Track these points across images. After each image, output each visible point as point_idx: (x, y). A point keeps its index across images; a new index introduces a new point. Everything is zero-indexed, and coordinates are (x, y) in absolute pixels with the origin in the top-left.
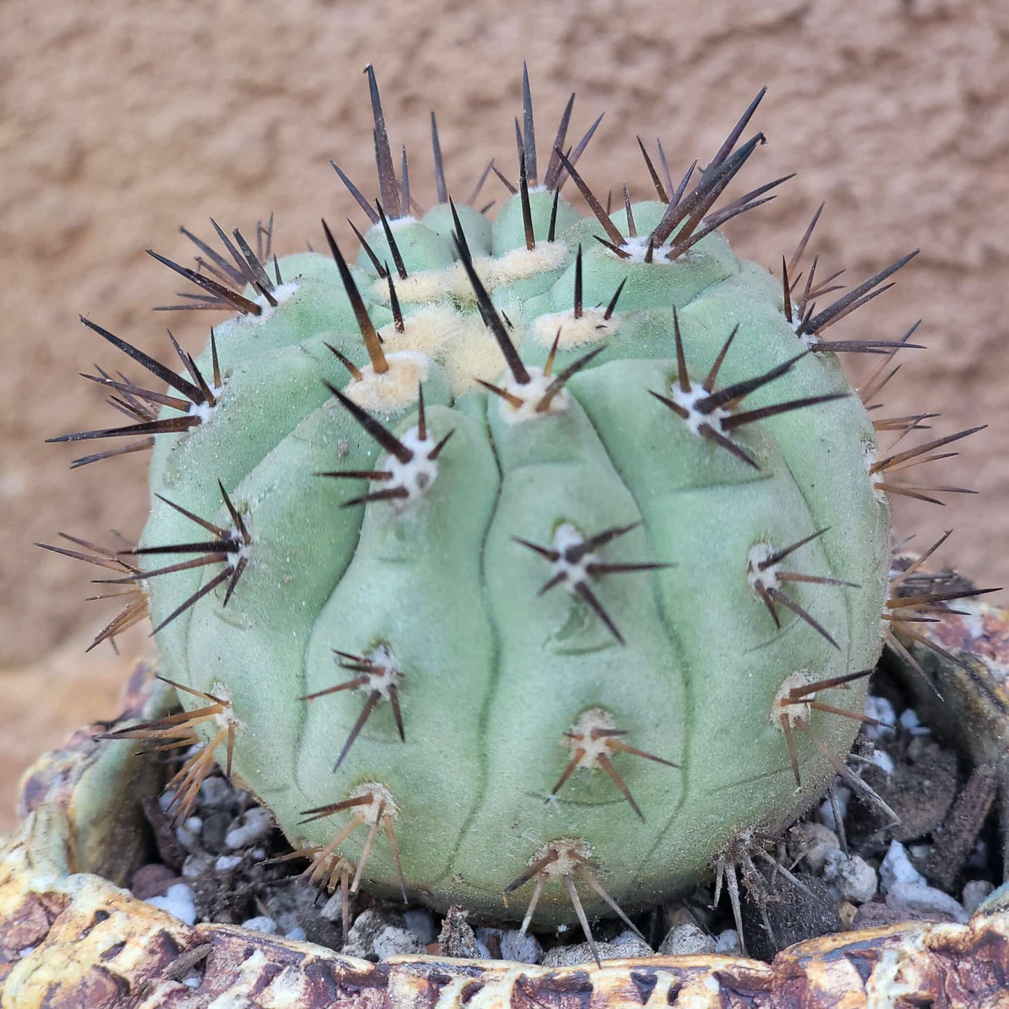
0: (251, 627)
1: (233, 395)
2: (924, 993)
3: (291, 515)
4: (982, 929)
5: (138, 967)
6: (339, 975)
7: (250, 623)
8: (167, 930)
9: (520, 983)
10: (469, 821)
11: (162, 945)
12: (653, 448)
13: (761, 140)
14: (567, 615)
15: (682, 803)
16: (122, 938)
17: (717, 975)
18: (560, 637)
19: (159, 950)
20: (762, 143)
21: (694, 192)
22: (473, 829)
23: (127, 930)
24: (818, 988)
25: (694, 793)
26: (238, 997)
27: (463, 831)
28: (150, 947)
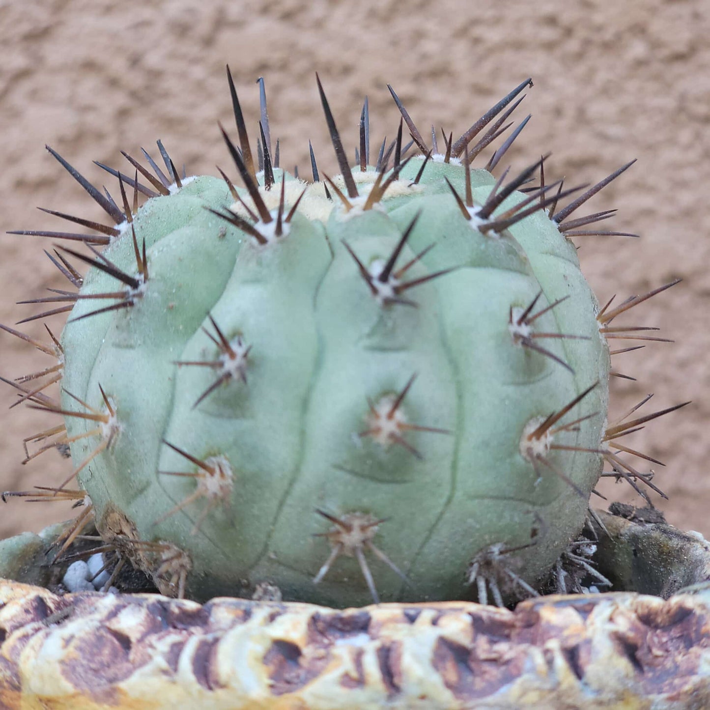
0: (140, 345)
1: (146, 211)
2: (631, 634)
3: (180, 260)
4: (676, 603)
5: (15, 619)
6: (173, 613)
7: (139, 342)
8: (41, 595)
9: (315, 619)
10: (287, 493)
11: (36, 609)
12: (445, 237)
13: (529, 85)
14: (375, 319)
15: (449, 501)
16: (5, 600)
17: (470, 614)
18: (370, 335)
19: (32, 611)
20: (530, 87)
21: (482, 118)
22: (289, 501)
23: (10, 596)
24: (548, 622)
25: (459, 494)
26: (92, 620)
27: (281, 504)
28: (26, 607)
